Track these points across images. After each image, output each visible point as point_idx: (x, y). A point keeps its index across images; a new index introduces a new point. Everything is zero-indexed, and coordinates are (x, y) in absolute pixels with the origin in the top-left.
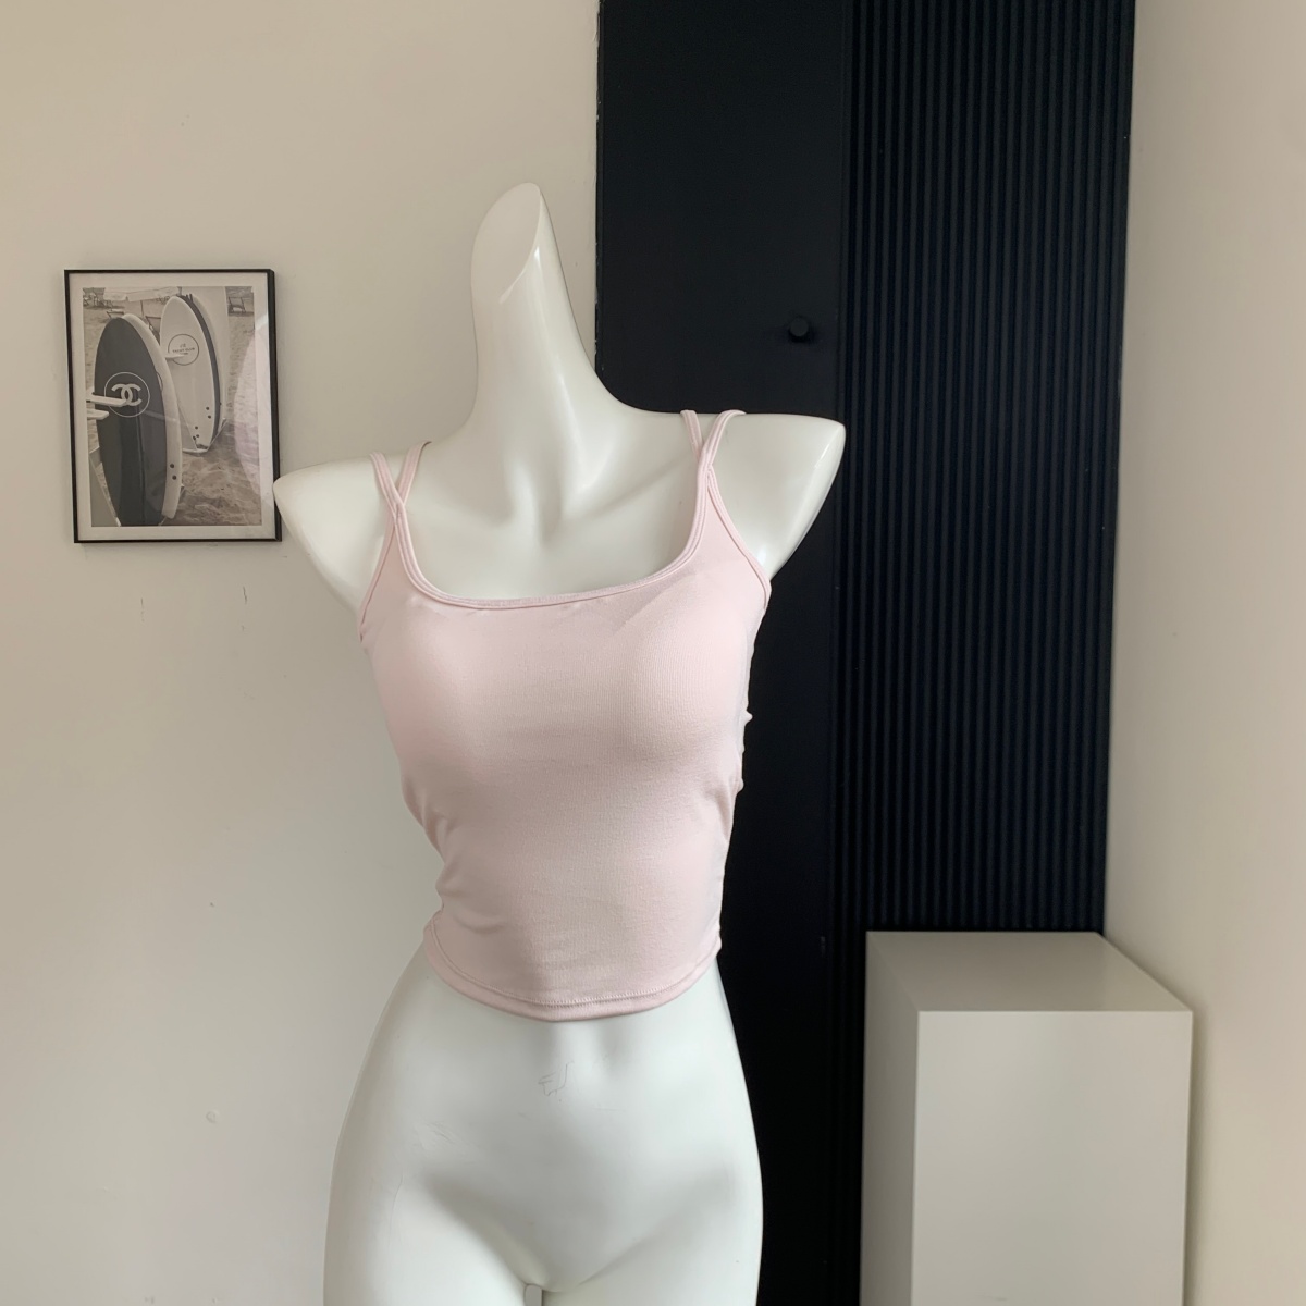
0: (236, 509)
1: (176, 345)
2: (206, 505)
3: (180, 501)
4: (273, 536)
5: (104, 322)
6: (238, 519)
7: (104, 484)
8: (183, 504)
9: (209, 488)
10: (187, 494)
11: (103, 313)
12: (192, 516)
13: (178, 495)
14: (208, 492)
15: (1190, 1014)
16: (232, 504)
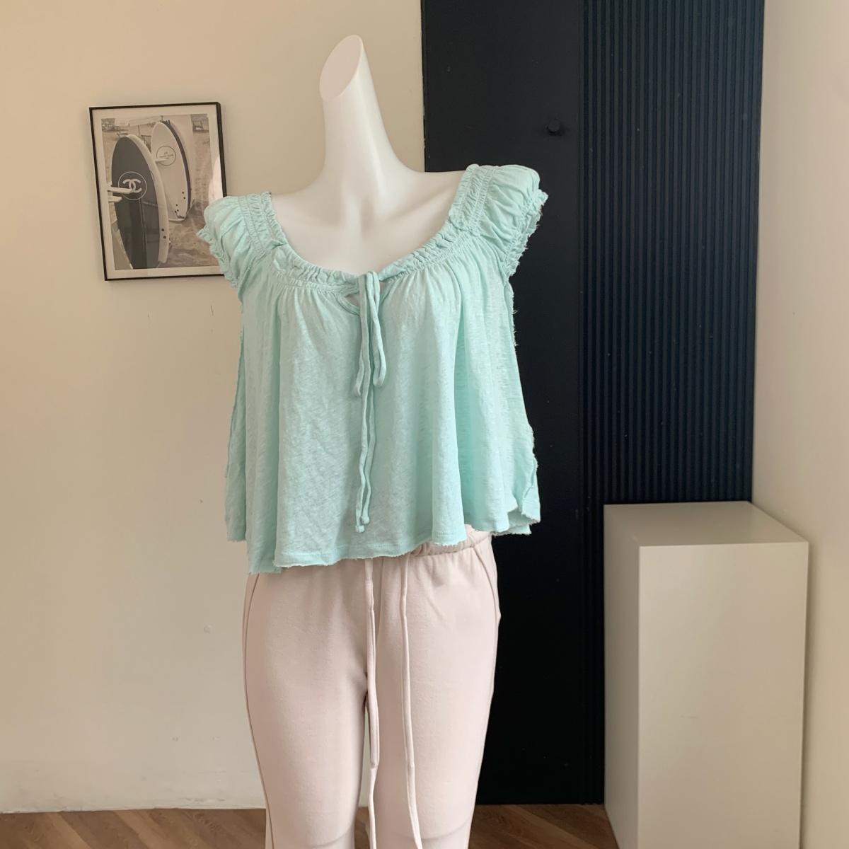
0: (204, 256)
1: (161, 153)
2: (185, 254)
3: (169, 252)
5: (116, 140)
6: (206, 262)
7: (121, 243)
8: (171, 254)
9: (186, 243)
10: (173, 248)
11: (115, 134)
12: (176, 261)
13: (168, 248)
14: (187, 246)
15: (807, 544)
16: (201, 253)
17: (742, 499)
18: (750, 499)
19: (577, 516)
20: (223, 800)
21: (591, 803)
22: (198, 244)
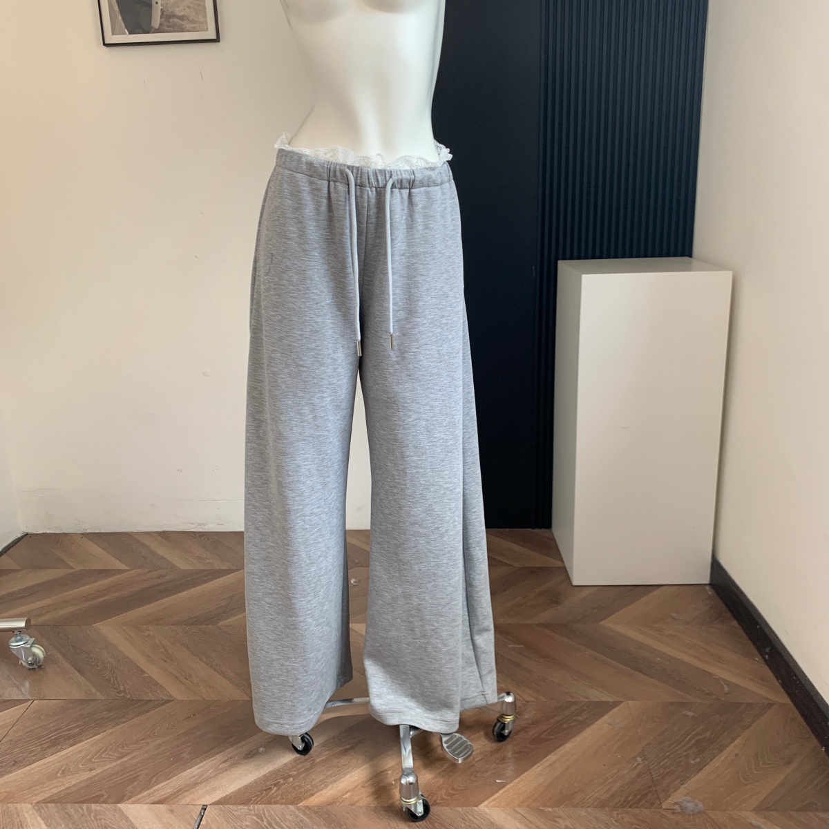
0: (193, 21)
2: (176, 20)
3: (161, 17)
4: (214, 37)
6: (195, 28)
7: (116, 8)
8: (163, 19)
9: (177, 9)
10: (165, 13)
12: (168, 26)
13: (160, 14)
14: (178, 12)
15: (731, 273)
16: (191, 19)
17: (683, 255)
18: (690, 255)
19: (534, 272)
20: (223, 525)
21: (540, 527)
22: (187, 10)
